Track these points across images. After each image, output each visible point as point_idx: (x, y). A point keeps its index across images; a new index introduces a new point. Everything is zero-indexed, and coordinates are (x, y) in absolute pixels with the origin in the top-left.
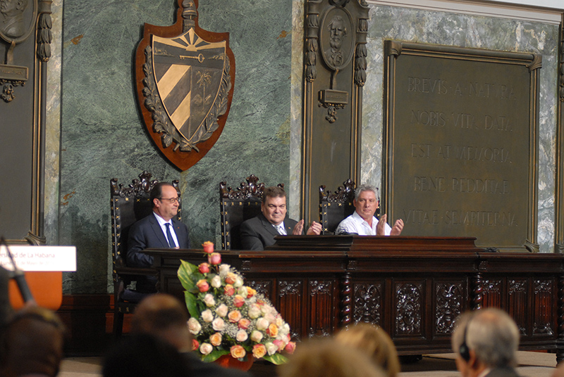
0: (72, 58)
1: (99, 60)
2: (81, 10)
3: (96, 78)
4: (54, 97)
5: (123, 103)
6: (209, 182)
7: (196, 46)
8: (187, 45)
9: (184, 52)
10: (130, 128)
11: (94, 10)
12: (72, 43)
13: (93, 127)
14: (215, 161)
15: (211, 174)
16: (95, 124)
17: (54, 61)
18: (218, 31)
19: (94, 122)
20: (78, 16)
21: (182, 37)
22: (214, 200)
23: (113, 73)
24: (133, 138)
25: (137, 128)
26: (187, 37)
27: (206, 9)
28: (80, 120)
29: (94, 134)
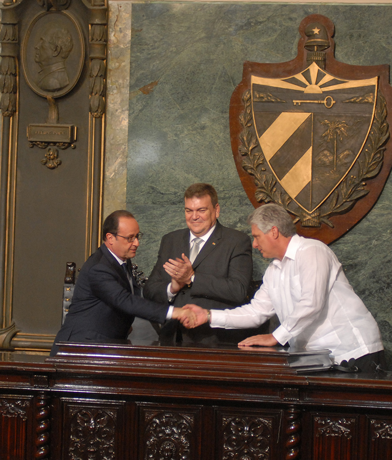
0: (141, 111)
1: (182, 112)
2: (155, 51)
3: (176, 135)
4: (119, 160)
5: (219, 165)
6: (358, 268)
7: (321, 87)
8: (305, 86)
9: (300, 95)
10: (230, 198)
11: (174, 49)
12: (140, 93)
13: (172, 197)
14: (370, 239)
15: (362, 258)
16: (175, 193)
17: (118, 117)
18: (376, 64)
19: (173, 190)
20: (150, 58)
21: (300, 77)
22: (367, 293)
23: (203, 128)
24: (235, 210)
25: (240, 196)
26: (307, 76)
27: (355, 35)
28: (153, 188)
29: (174, 206)
